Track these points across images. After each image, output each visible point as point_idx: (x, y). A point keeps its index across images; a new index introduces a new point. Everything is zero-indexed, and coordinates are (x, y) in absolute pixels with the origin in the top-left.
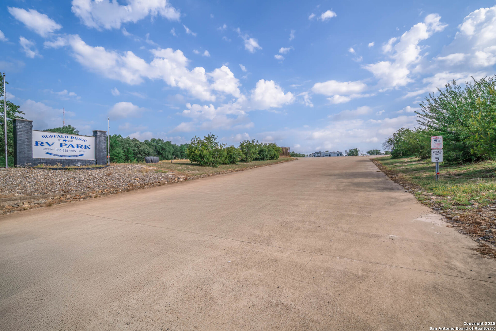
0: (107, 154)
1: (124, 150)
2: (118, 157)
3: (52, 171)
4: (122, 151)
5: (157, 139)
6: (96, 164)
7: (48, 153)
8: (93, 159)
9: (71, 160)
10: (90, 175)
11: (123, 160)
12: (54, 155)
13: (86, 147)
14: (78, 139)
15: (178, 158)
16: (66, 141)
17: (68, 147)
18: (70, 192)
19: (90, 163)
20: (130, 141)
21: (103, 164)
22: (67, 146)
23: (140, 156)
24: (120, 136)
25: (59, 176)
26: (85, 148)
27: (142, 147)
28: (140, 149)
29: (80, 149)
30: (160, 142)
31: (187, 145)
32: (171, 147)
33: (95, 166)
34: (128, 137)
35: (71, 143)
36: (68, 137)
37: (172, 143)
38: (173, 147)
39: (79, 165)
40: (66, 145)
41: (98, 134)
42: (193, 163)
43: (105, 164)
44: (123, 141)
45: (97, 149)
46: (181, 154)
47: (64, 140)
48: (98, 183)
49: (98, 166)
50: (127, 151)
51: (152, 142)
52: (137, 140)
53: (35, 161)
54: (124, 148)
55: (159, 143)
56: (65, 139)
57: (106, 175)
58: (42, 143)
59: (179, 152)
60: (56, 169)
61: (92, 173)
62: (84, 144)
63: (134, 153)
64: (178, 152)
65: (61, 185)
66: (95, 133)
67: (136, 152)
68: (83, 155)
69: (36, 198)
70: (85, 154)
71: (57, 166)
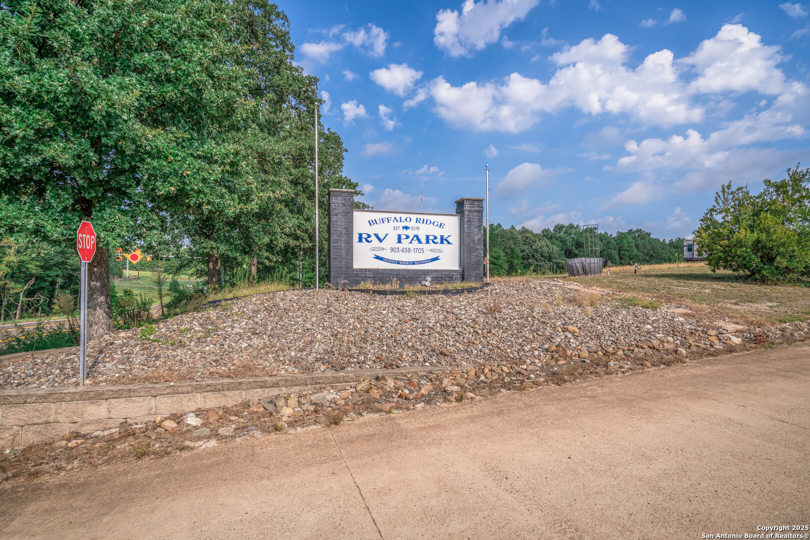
0: (485, 256)
1: (506, 250)
2: (496, 265)
3: (378, 298)
4: (503, 254)
5: (566, 224)
6: (463, 279)
7: (377, 257)
8: (456, 267)
9: (416, 270)
10: (447, 312)
11: (505, 271)
12: (388, 261)
13: (443, 240)
14: (429, 222)
15: (612, 263)
16: (406, 228)
17: (411, 243)
18: (398, 367)
19: (451, 278)
20: (515, 233)
21: (475, 280)
22: (409, 240)
23: (535, 261)
24: (499, 225)
25: (384, 312)
26: (442, 243)
27: (538, 244)
28: (534, 247)
29: (432, 245)
30: (573, 231)
31: (634, 232)
32: (598, 241)
33: (459, 285)
34: (512, 227)
35: (416, 232)
36: (411, 220)
37: (599, 232)
38: (601, 240)
39: (428, 284)
40: (407, 237)
41: (467, 207)
42: (721, 271)
43: (481, 279)
44: (503, 236)
45: (464, 244)
46: (619, 254)
47: (403, 227)
48: (465, 340)
49: (467, 285)
50: (512, 254)
51: (556, 232)
52: (527, 231)
53: (357, 276)
54: (505, 248)
55: (570, 234)
56: (405, 224)
57: (484, 313)
58: (369, 236)
59: (615, 249)
60: (384, 293)
61: (454, 304)
62: (438, 232)
63: (523, 256)
64: (613, 251)
65: (381, 341)
66: (460, 204)
67: (527, 254)
68: (436, 259)
69: (319, 383)
70: (441, 255)
71: (392, 284)
